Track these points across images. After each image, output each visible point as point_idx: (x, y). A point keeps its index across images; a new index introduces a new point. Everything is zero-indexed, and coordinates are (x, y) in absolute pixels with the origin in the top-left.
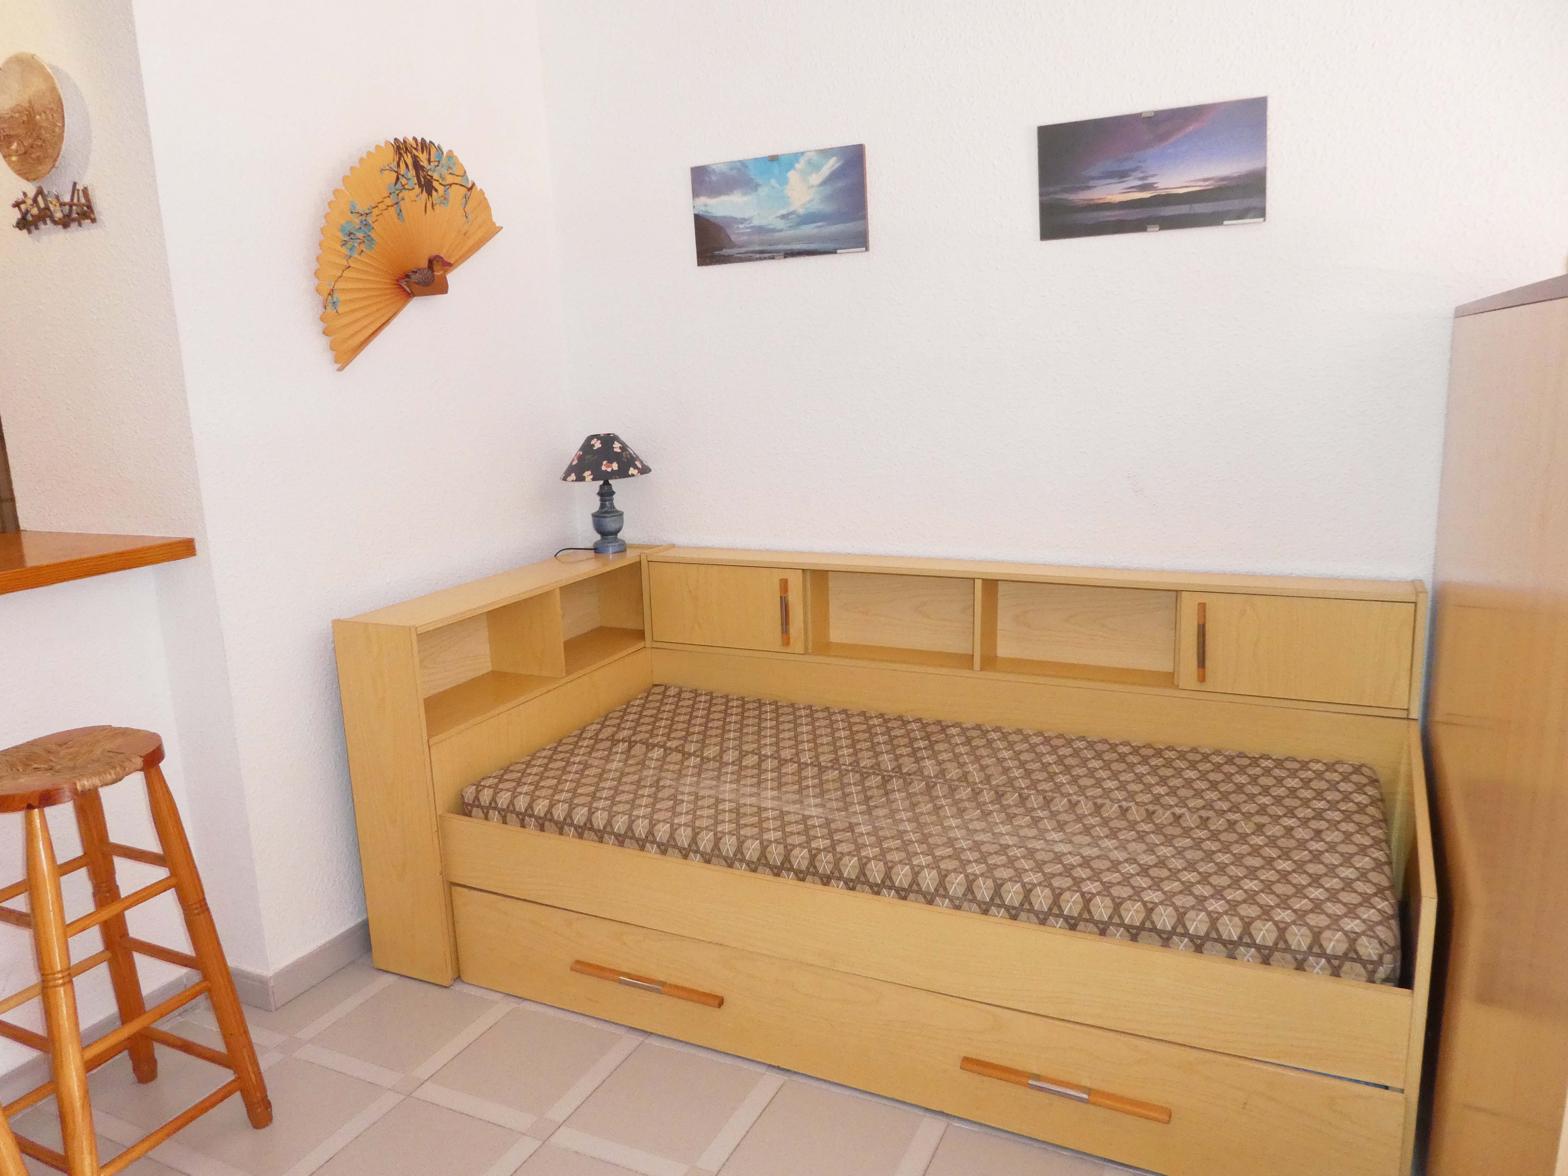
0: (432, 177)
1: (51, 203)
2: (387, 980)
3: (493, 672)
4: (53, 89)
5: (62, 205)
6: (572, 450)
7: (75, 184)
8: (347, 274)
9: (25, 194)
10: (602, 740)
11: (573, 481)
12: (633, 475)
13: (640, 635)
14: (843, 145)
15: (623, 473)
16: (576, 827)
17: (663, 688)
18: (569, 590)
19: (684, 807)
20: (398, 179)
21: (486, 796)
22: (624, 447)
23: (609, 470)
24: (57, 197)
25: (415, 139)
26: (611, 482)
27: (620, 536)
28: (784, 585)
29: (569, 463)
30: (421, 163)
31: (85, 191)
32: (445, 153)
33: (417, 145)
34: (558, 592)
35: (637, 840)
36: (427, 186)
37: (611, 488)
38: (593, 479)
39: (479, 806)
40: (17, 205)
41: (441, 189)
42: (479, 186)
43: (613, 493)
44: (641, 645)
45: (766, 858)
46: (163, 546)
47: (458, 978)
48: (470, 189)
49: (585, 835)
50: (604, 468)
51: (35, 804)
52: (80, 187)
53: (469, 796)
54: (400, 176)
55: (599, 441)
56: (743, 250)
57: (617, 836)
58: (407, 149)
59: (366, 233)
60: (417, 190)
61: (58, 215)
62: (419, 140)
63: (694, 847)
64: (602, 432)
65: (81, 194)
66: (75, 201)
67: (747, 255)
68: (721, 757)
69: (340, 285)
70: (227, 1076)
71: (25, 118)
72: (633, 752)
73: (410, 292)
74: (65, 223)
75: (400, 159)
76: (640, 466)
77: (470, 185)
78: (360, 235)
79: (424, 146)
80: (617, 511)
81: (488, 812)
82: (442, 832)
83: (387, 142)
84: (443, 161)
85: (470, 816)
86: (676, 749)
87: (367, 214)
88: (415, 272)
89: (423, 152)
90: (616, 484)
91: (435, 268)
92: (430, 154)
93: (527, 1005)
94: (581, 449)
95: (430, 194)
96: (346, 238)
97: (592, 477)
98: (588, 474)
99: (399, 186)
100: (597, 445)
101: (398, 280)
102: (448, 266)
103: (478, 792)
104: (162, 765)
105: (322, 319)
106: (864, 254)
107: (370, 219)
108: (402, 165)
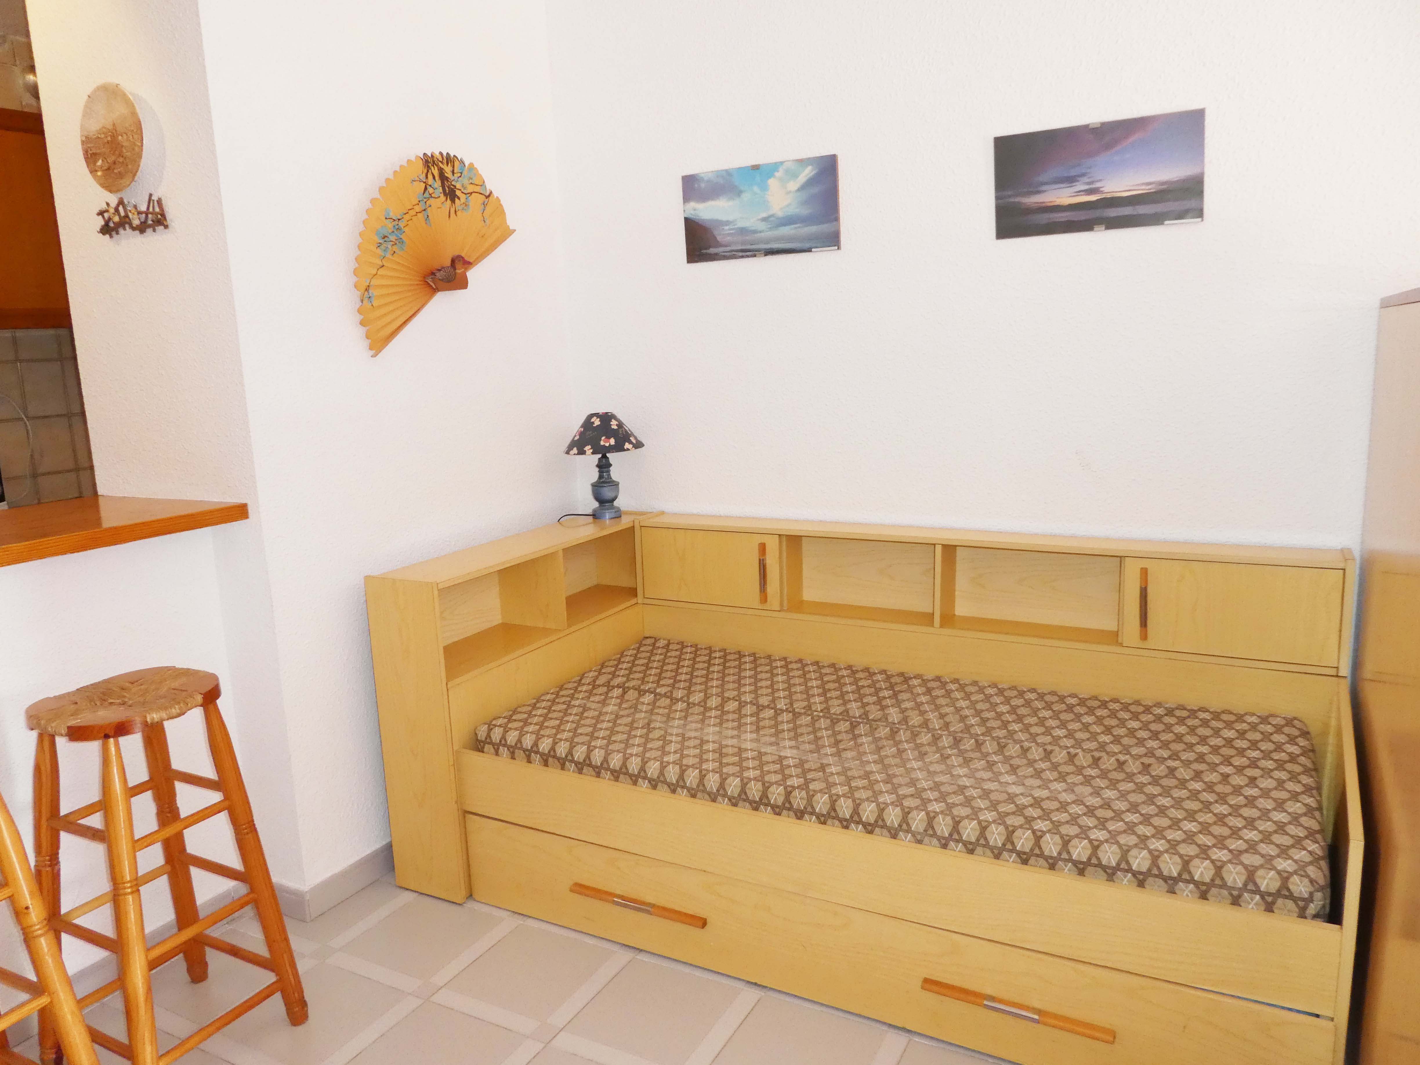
0: (455, 186)
1: (130, 211)
2: (407, 897)
3: (502, 624)
4: (134, 114)
5: (140, 213)
6: (574, 427)
7: (151, 195)
8: (381, 272)
9: (108, 204)
10: (599, 686)
11: (575, 454)
12: (628, 449)
13: (633, 592)
14: (818, 155)
15: (619, 448)
16: (577, 764)
17: (653, 640)
18: (572, 552)
19: (672, 747)
20: (426, 189)
21: (497, 734)
22: (620, 425)
23: (607, 445)
24: (135, 207)
25: (441, 154)
26: (608, 455)
27: (616, 503)
28: (763, 548)
29: (571, 438)
30: (446, 174)
31: (159, 202)
32: (467, 165)
33: (443, 158)
34: (561, 554)
35: (631, 776)
36: (451, 194)
37: (609, 461)
38: (593, 453)
39: (491, 743)
40: (101, 213)
41: (463, 197)
42: (495, 194)
43: (611, 465)
44: (633, 601)
45: (746, 793)
46: (222, 509)
47: (470, 896)
48: (488, 197)
49: (584, 771)
50: (602, 443)
51: (112, 733)
52: (155, 198)
53: (482, 734)
54: (428, 186)
55: (598, 419)
56: (728, 249)
57: (613, 772)
58: (434, 162)
59: (398, 236)
60: (443, 198)
61: (136, 222)
62: (445, 154)
63: (681, 783)
64: (601, 410)
65: (156, 203)
66: (151, 209)
68: (706, 703)
69: (374, 282)
70: (269, 978)
71: (109, 139)
72: (626, 697)
74: (142, 228)
75: (428, 171)
76: (634, 442)
77: (487, 194)
78: (392, 238)
79: (449, 160)
80: (614, 481)
81: (498, 749)
82: (458, 767)
83: (417, 157)
84: (465, 173)
85: (483, 752)
86: (665, 695)
87: (399, 220)
88: (439, 270)
89: (447, 165)
90: (612, 456)
91: (457, 266)
92: (453, 167)
93: (530, 922)
94: (582, 427)
95: (453, 201)
96: (381, 241)
97: (591, 451)
98: (588, 449)
99: (427, 195)
100: (597, 422)
102: (468, 264)
103: (490, 730)
104: (218, 702)
105: (359, 311)
106: (836, 252)
107: (402, 224)
108: (430, 176)
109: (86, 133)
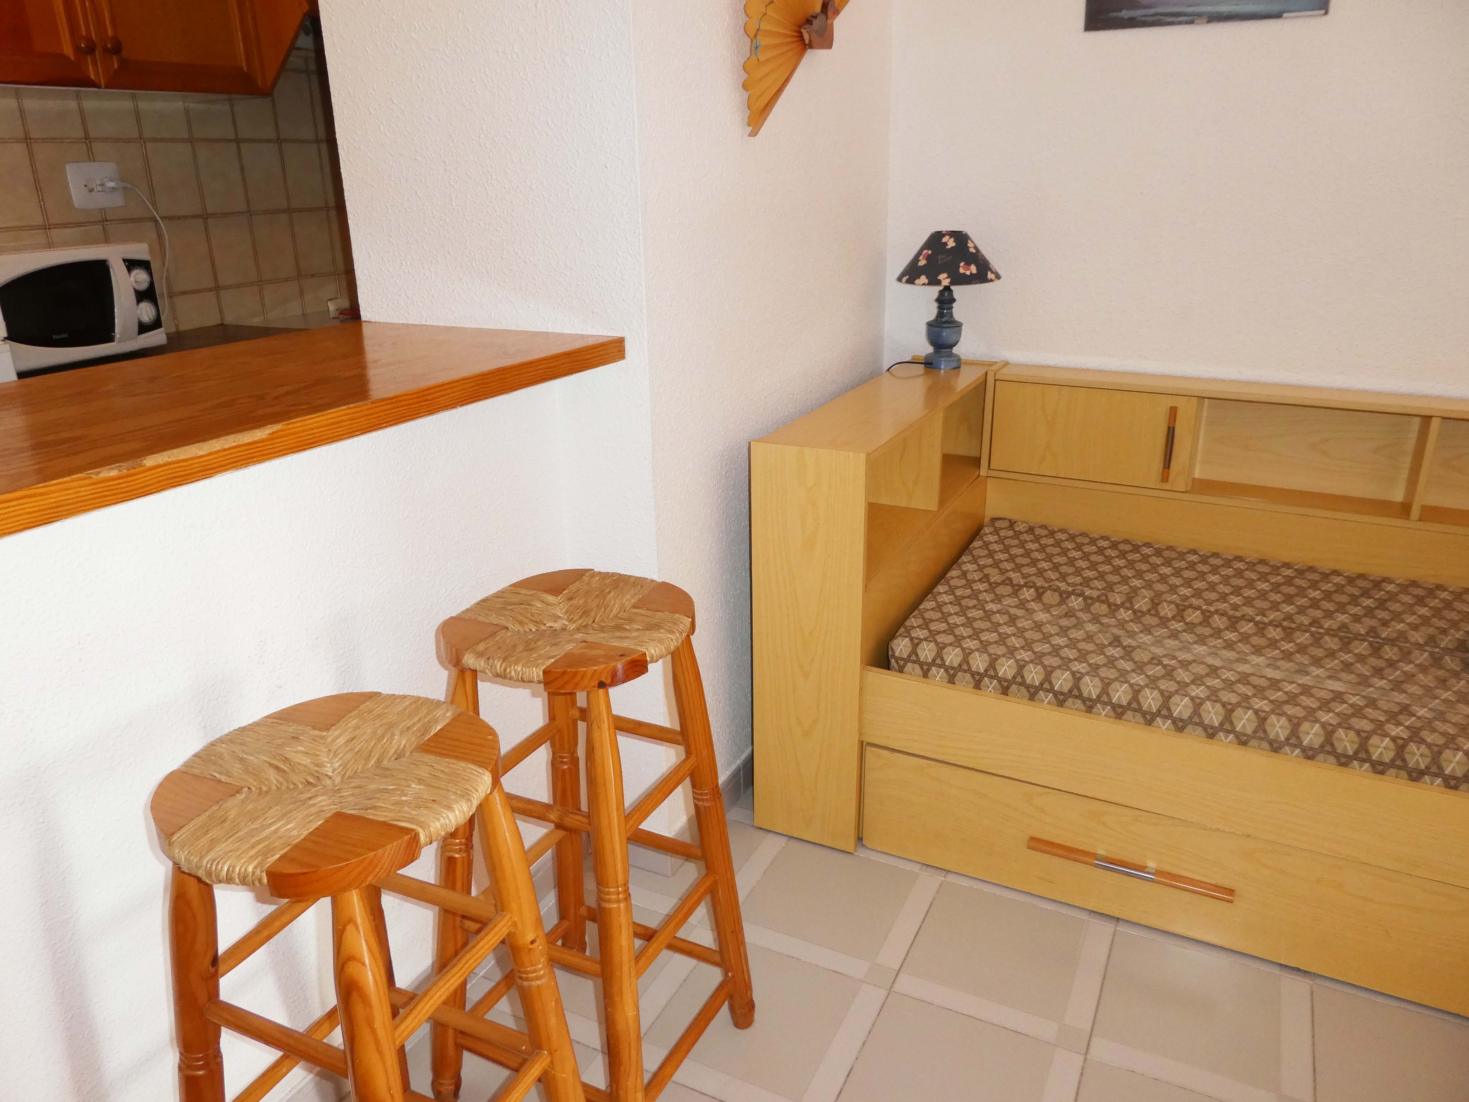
8: (768, 12)
10: (996, 584)
11: (924, 284)
15: (980, 277)
21: (927, 652)
22: (975, 248)
23: (968, 273)
26: (952, 287)
27: (956, 350)
28: (1174, 413)
37: (951, 295)
39: (915, 662)
43: (954, 300)
47: (860, 843)
50: (962, 271)
53: (903, 650)
55: (952, 239)
56: (1152, 11)
67: (1156, 18)
69: (763, 26)
73: (807, 42)
76: (992, 269)
80: (956, 322)
81: (929, 669)
85: (899, 671)
88: (813, 18)
91: (827, 13)
93: (951, 878)
94: (927, 247)
98: (944, 277)
100: (950, 242)
101: (800, 26)
102: (834, 12)
105: (745, 68)
106: (1324, 18)
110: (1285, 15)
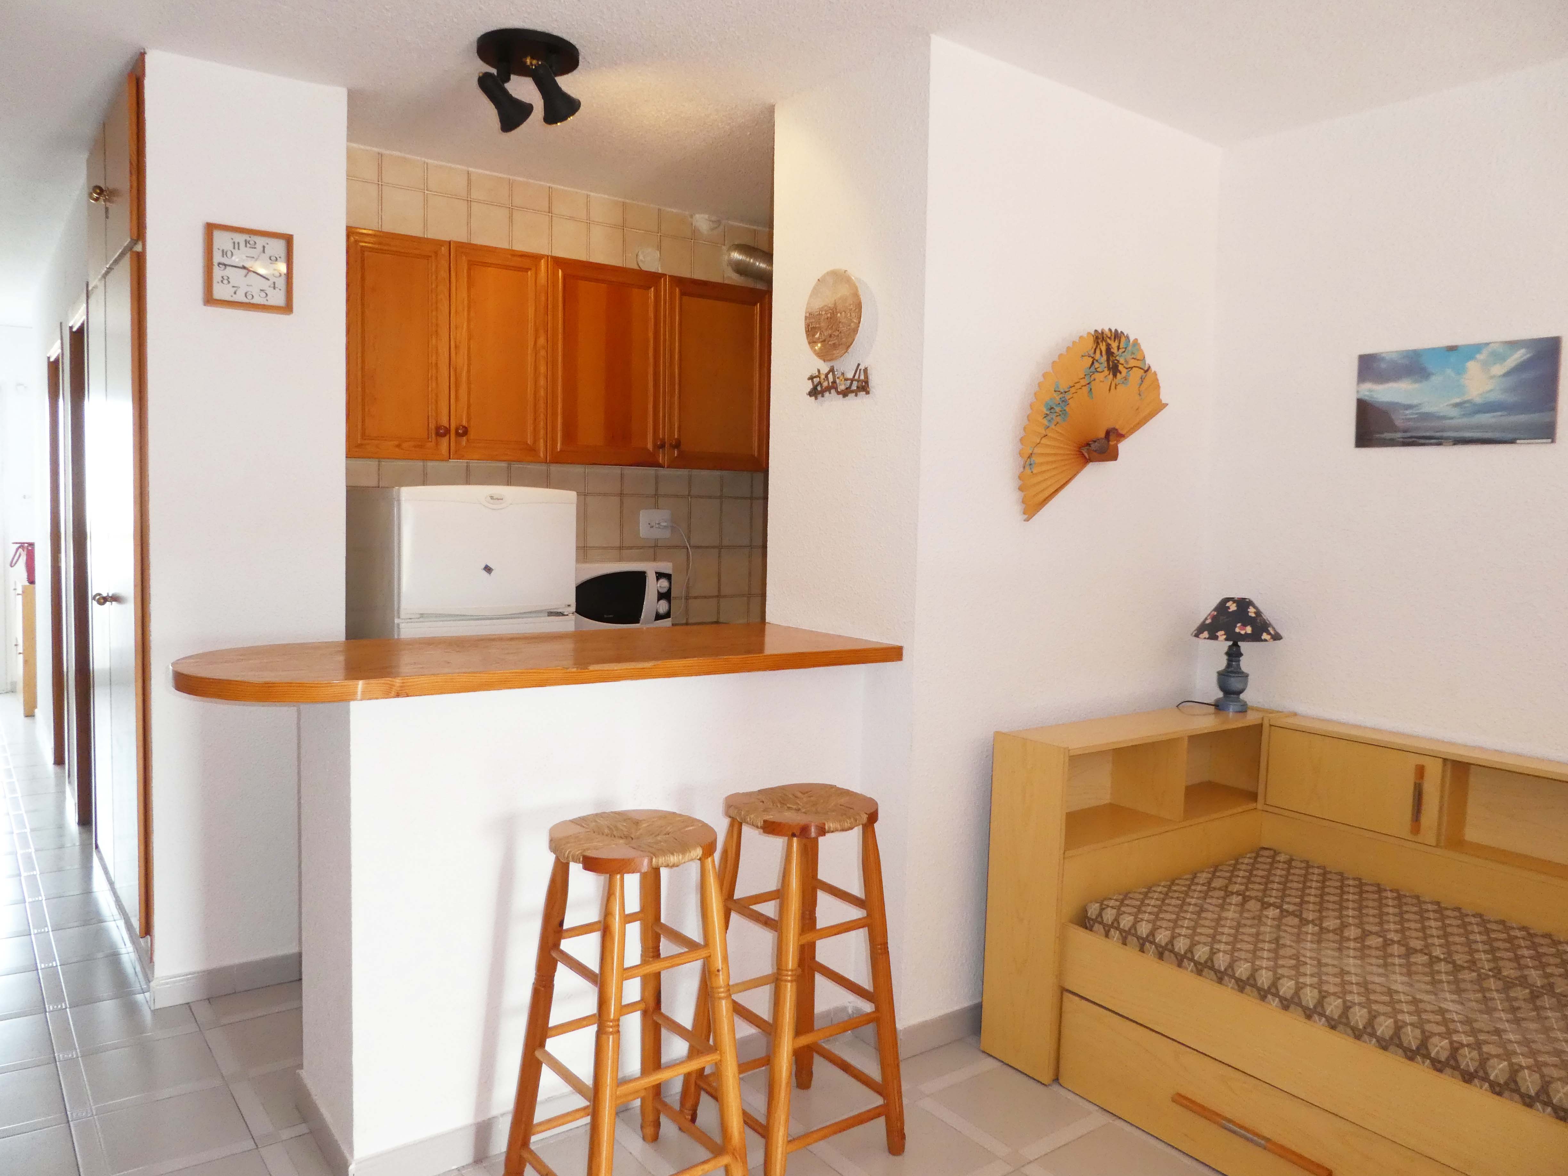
0: (1118, 361)
1: (838, 378)
2: (989, 1064)
3: (1110, 804)
4: (856, 295)
5: (846, 380)
6: (1205, 609)
7: (859, 365)
8: (1044, 441)
9: (819, 371)
10: (1215, 889)
11: (1205, 638)
12: (1266, 640)
13: (1253, 796)
14: (1535, 337)
15: (1256, 637)
16: (1196, 963)
17: (1272, 853)
18: (1196, 740)
19: (1308, 970)
20: (1093, 363)
21: (1109, 915)
22: (1258, 613)
23: (1243, 632)
24: (843, 374)
25: (1110, 330)
26: (1240, 643)
27: (1242, 696)
28: (1420, 771)
29: (1202, 620)
30: (1112, 350)
31: (866, 370)
32: (1131, 341)
33: (1111, 335)
34: (1186, 739)
35: (1259, 990)
36: (1114, 369)
37: (1240, 649)
38: (1226, 639)
39: (1101, 923)
40: (811, 378)
41: (1124, 371)
42: (1153, 369)
43: (1241, 655)
44: (1252, 805)
45: (1399, 1038)
46: (882, 649)
47: (1056, 1080)
48: (1146, 371)
49: (1204, 974)
50: (1237, 630)
51: (798, 833)
52: (862, 367)
53: (1093, 910)
54: (1095, 361)
55: (1235, 605)
56: (1408, 434)
57: (1238, 981)
58: (1103, 338)
59: (1062, 408)
60: (1106, 372)
61: (842, 387)
62: (1113, 331)
63: (1319, 1009)
64: (1237, 595)
65: (862, 371)
66: (857, 377)
67: (1411, 440)
68: (1342, 932)
69: (1037, 450)
71: (829, 315)
72: (1247, 906)
73: (1088, 457)
74: (845, 393)
75: (1097, 347)
76: (1272, 632)
77: (1146, 369)
78: (1058, 409)
79: (1117, 336)
80: (1243, 673)
81: (1109, 931)
82: (1062, 940)
83: (1089, 333)
84: (1130, 348)
85: (1091, 930)
86: (1293, 914)
87: (1066, 392)
88: (1095, 442)
89: (1115, 341)
90: (1244, 646)
91: (1111, 438)
92: (1119, 343)
93: (1119, 1123)
94: (1216, 609)
95: (1115, 375)
96: (1048, 412)
97: (1225, 637)
98: (1220, 633)
99: (1092, 369)
100: (1233, 607)
101: (1080, 448)
102: (1121, 436)
103: (1102, 909)
104: (875, 825)
105: (1020, 478)
106: (1548, 446)
107: (1068, 396)
108: (1098, 352)
109: (810, 310)
110: (1518, 441)
